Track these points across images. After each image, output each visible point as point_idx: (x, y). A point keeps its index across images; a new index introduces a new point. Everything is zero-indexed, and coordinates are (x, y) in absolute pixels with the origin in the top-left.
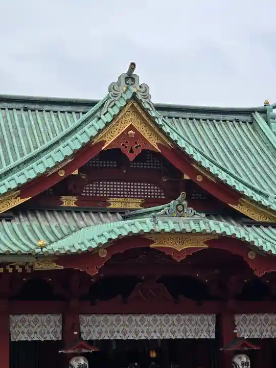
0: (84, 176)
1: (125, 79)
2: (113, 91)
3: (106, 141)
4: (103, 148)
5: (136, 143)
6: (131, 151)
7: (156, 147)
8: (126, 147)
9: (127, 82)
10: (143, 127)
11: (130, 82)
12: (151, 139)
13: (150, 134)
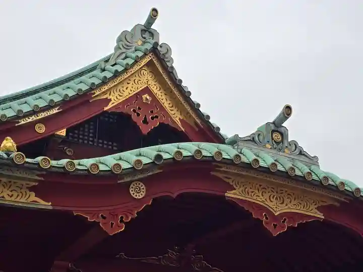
0: (69, 151)
1: (142, 30)
2: (125, 41)
3: (110, 100)
4: (106, 109)
5: (152, 112)
6: (145, 122)
7: (179, 124)
8: (138, 115)
9: (144, 36)
10: (163, 94)
11: (147, 35)
12: (173, 112)
13: (171, 106)
